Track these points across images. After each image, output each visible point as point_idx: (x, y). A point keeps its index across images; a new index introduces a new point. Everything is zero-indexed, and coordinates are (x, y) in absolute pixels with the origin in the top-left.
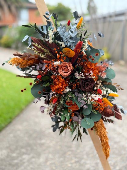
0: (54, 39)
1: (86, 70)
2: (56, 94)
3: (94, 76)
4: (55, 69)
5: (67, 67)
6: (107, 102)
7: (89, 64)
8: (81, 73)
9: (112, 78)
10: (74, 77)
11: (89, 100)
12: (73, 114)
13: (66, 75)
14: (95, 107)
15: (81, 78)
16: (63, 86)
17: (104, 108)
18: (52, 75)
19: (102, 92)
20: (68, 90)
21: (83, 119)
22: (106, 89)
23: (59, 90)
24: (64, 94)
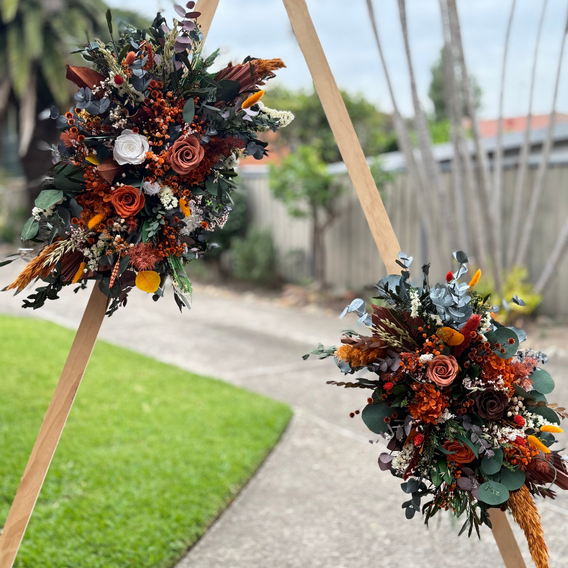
0: (421, 310)
1: (486, 373)
2: (422, 423)
3: (505, 386)
4: (420, 370)
5: (447, 366)
6: (537, 445)
7: (494, 360)
8: (478, 380)
9: (547, 393)
10: (461, 387)
11: (496, 440)
12: (459, 472)
13: (445, 382)
14: (511, 455)
15: (478, 389)
16: (438, 408)
17: (530, 458)
18: (413, 382)
19: (524, 423)
20: (448, 416)
21: (481, 484)
22: (534, 417)
23: (430, 415)
24: (439, 424)
